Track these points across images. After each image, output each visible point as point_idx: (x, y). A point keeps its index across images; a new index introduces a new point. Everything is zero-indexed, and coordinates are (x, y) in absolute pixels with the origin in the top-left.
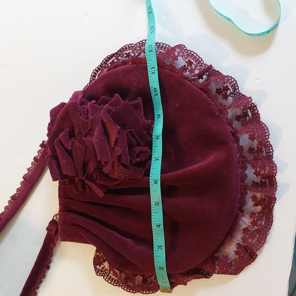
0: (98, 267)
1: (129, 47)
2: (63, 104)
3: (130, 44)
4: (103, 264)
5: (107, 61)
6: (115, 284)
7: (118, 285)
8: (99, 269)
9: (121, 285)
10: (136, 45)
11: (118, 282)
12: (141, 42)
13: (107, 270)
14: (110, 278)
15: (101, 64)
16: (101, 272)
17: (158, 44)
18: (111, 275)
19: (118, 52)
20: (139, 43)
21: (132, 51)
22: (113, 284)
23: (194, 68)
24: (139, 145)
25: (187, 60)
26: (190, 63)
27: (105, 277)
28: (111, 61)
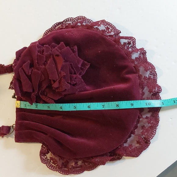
0: (43, 157)
1: (70, 19)
2: (25, 48)
3: (71, 18)
4: (46, 155)
5: (55, 26)
6: (54, 170)
7: (56, 170)
8: (44, 159)
9: (58, 170)
10: (75, 18)
11: (56, 168)
12: (78, 17)
13: (48, 160)
14: (50, 166)
15: (52, 27)
16: (45, 161)
17: (88, 20)
18: (51, 163)
19: (63, 22)
20: (77, 17)
21: (72, 22)
22: (53, 170)
23: (110, 31)
24: (75, 74)
25: (106, 27)
26: (108, 28)
27: (47, 165)
28: (58, 27)
